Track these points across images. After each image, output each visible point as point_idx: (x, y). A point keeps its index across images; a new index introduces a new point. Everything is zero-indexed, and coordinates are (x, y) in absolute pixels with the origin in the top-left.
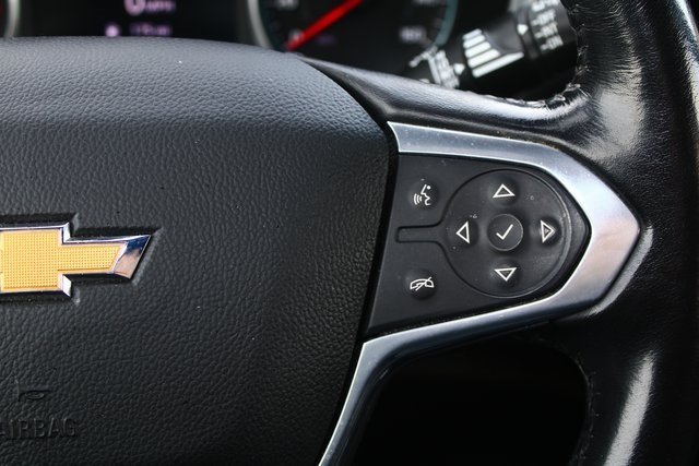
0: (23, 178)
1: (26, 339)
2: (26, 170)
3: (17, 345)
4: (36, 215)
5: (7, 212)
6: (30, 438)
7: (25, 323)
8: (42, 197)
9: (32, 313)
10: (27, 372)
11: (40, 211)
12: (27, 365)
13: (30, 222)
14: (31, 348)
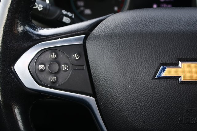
0: (187, 48)
1: (189, 95)
2: (188, 45)
3: (187, 96)
4: (192, 59)
5: (183, 57)
6: (189, 123)
7: (189, 90)
8: (194, 54)
9: (191, 87)
10: (189, 104)
11: (193, 58)
12: (189, 102)
13: (190, 61)
14: (191, 97)
